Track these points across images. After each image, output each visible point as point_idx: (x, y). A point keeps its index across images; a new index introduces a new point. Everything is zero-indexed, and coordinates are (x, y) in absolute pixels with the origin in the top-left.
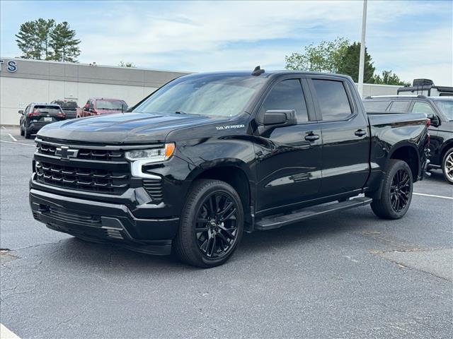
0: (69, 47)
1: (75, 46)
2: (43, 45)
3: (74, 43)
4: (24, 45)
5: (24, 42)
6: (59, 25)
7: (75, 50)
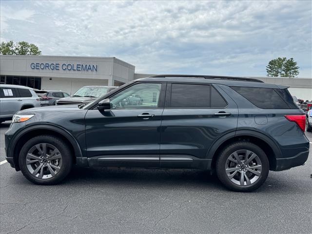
0: (293, 71)
1: (296, 70)
2: (280, 71)
3: (296, 68)
4: (270, 71)
5: (270, 70)
6: (289, 60)
7: (296, 72)
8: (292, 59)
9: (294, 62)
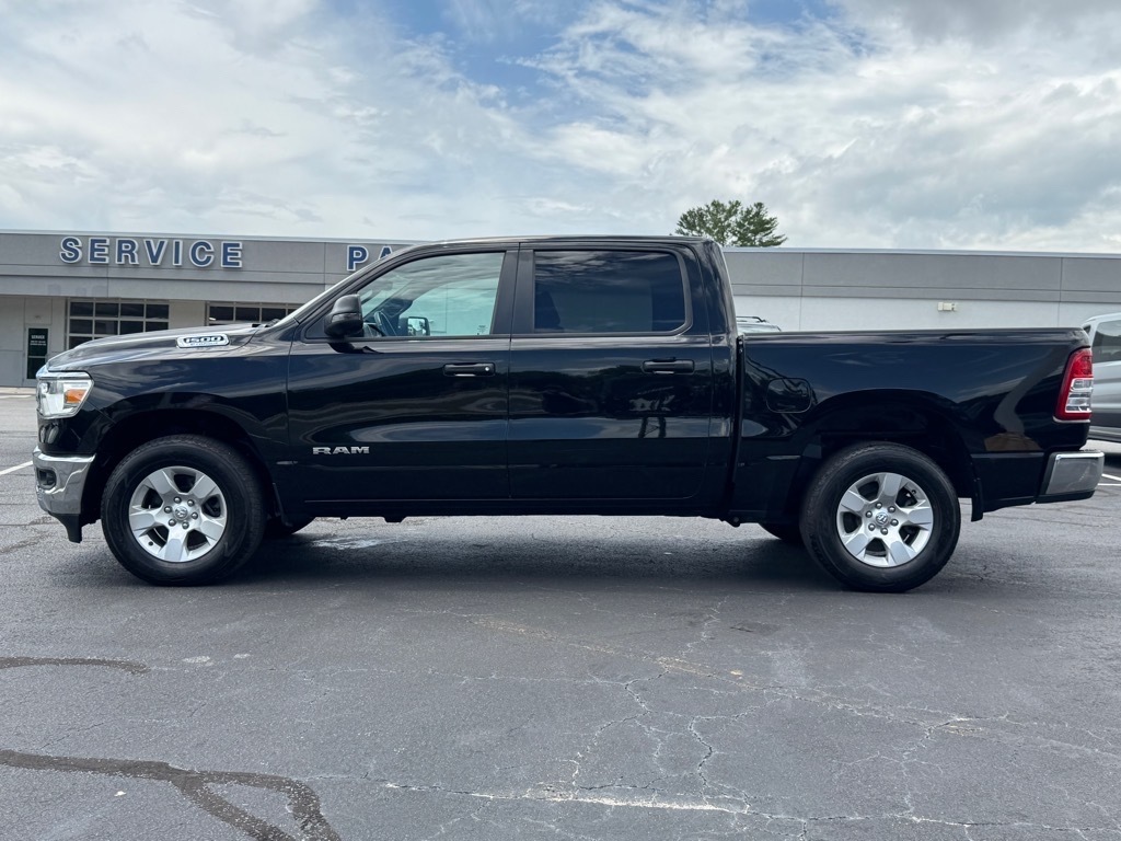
3: (776, 242)
6: (748, 212)
8: (759, 205)
9: (767, 218)
